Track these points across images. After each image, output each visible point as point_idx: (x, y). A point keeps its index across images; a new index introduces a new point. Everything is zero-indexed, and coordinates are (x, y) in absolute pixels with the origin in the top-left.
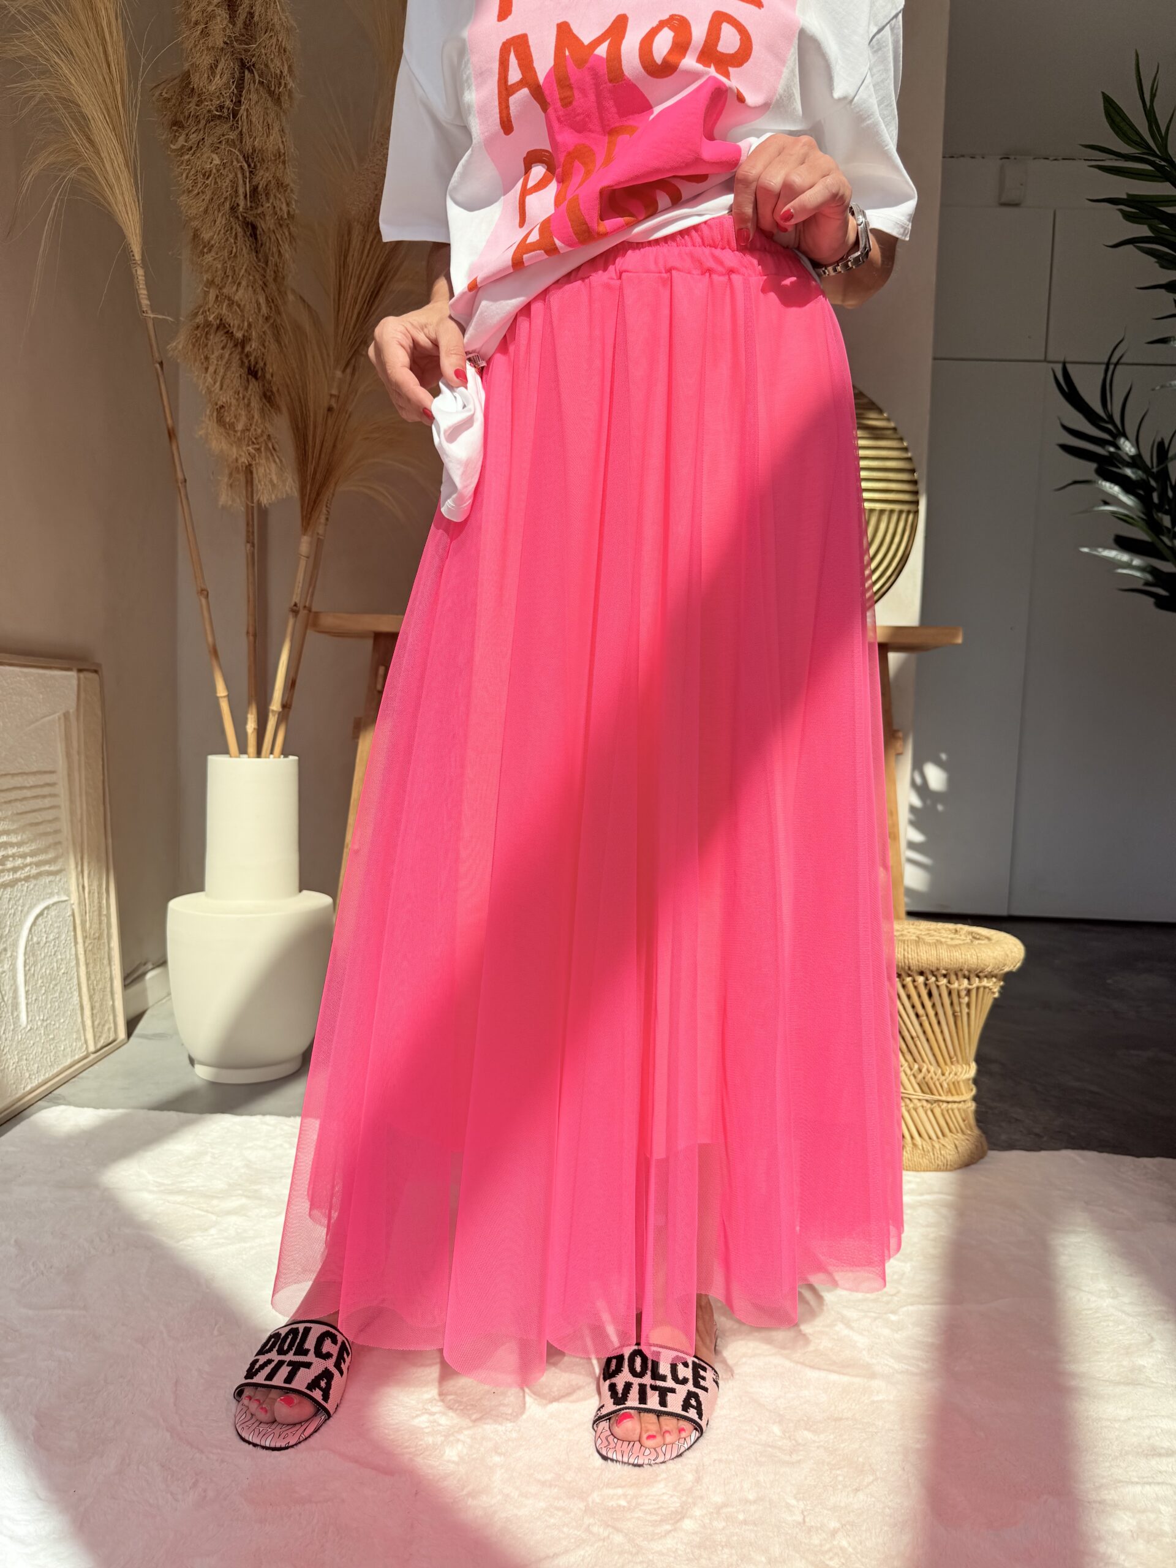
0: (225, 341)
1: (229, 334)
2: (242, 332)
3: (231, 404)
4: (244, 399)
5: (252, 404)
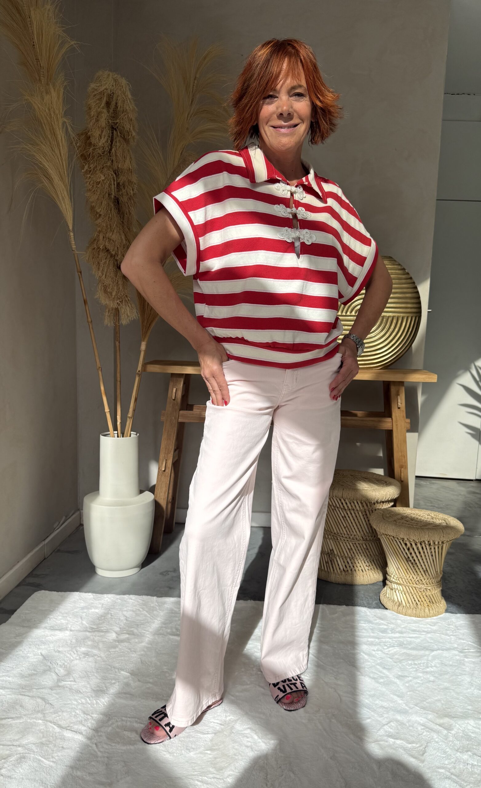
0: (107, 255)
2: (115, 252)
3: (110, 284)
4: (115, 281)
5: (119, 283)
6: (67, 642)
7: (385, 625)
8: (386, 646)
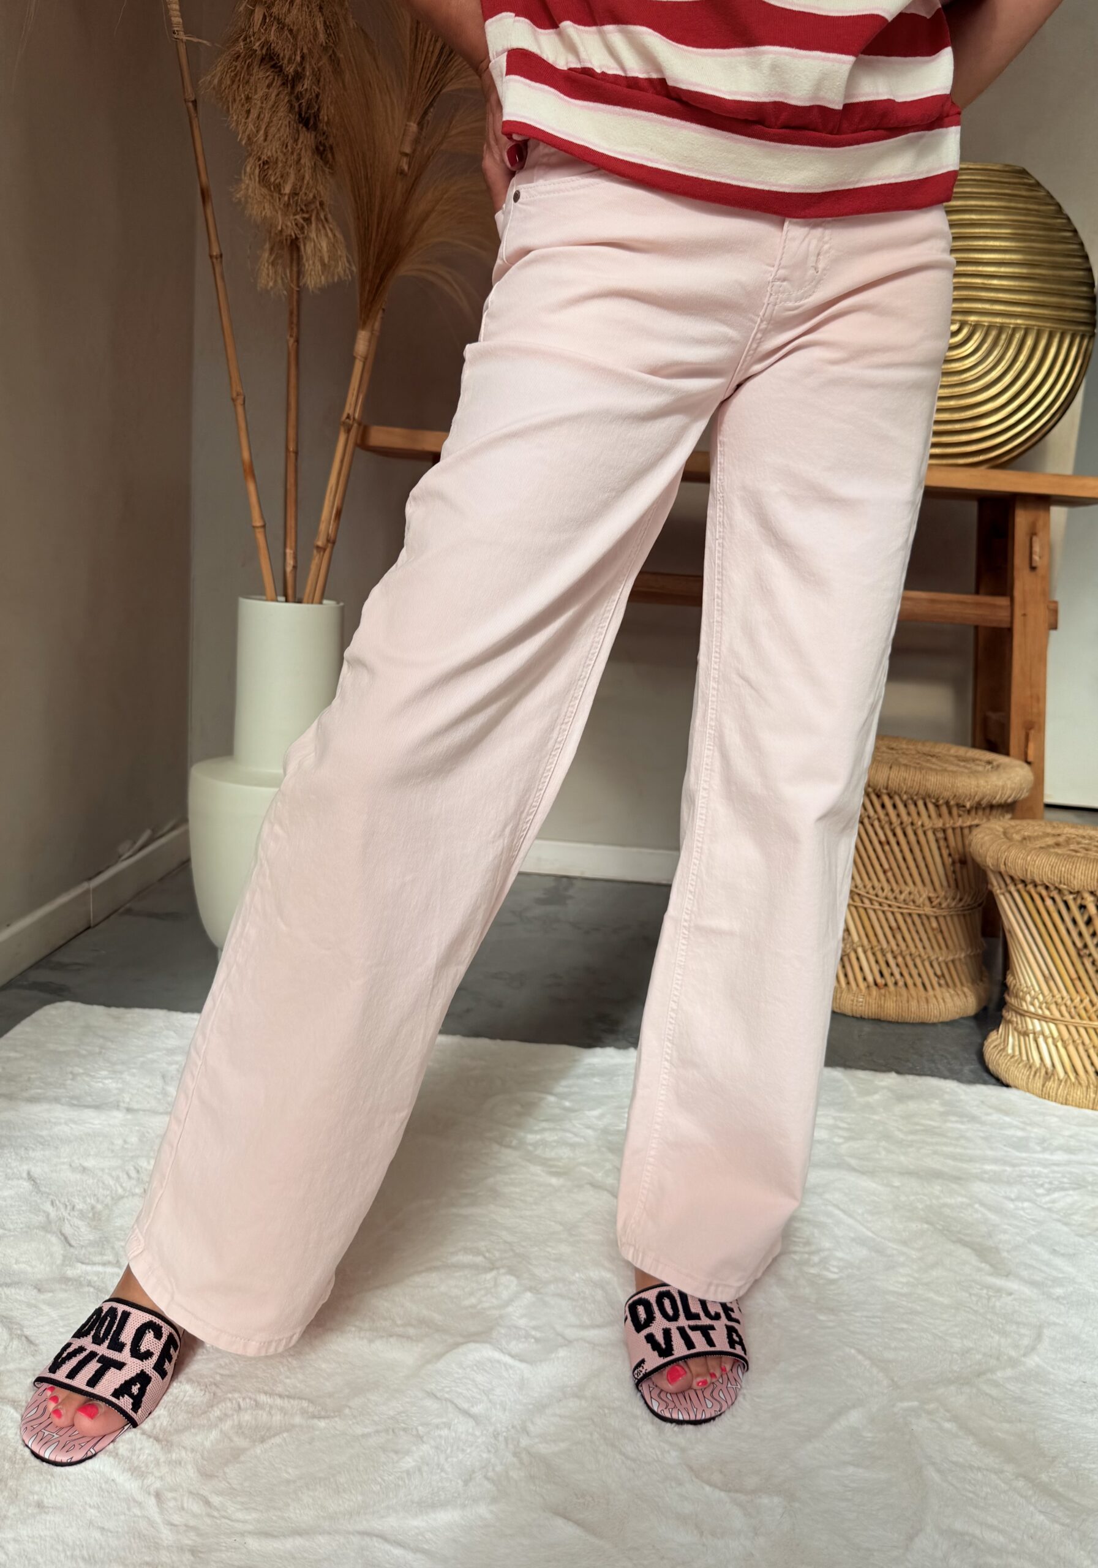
0: (271, 77)
1: (278, 69)
2: (294, 66)
3: (277, 158)
4: (292, 153)
5: (302, 161)
6: (112, 1143)
7: (1017, 1127)
8: (1042, 1186)
